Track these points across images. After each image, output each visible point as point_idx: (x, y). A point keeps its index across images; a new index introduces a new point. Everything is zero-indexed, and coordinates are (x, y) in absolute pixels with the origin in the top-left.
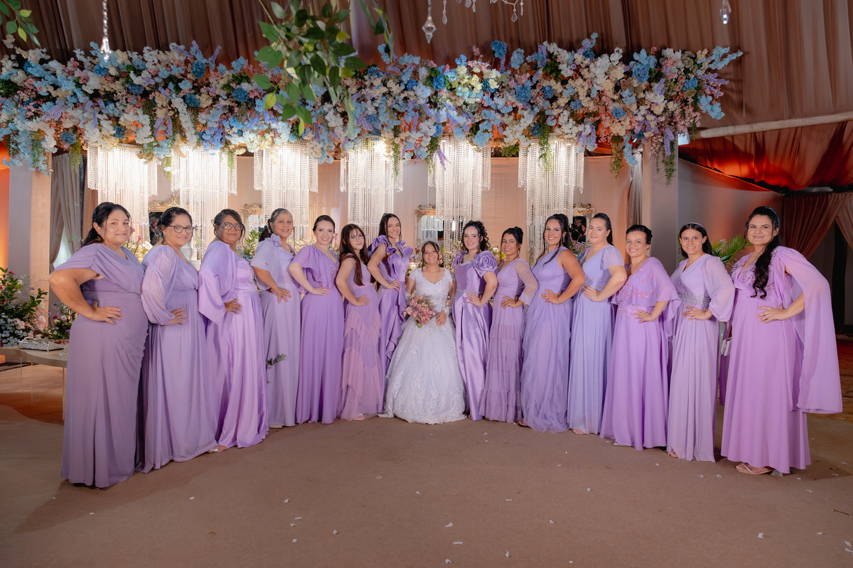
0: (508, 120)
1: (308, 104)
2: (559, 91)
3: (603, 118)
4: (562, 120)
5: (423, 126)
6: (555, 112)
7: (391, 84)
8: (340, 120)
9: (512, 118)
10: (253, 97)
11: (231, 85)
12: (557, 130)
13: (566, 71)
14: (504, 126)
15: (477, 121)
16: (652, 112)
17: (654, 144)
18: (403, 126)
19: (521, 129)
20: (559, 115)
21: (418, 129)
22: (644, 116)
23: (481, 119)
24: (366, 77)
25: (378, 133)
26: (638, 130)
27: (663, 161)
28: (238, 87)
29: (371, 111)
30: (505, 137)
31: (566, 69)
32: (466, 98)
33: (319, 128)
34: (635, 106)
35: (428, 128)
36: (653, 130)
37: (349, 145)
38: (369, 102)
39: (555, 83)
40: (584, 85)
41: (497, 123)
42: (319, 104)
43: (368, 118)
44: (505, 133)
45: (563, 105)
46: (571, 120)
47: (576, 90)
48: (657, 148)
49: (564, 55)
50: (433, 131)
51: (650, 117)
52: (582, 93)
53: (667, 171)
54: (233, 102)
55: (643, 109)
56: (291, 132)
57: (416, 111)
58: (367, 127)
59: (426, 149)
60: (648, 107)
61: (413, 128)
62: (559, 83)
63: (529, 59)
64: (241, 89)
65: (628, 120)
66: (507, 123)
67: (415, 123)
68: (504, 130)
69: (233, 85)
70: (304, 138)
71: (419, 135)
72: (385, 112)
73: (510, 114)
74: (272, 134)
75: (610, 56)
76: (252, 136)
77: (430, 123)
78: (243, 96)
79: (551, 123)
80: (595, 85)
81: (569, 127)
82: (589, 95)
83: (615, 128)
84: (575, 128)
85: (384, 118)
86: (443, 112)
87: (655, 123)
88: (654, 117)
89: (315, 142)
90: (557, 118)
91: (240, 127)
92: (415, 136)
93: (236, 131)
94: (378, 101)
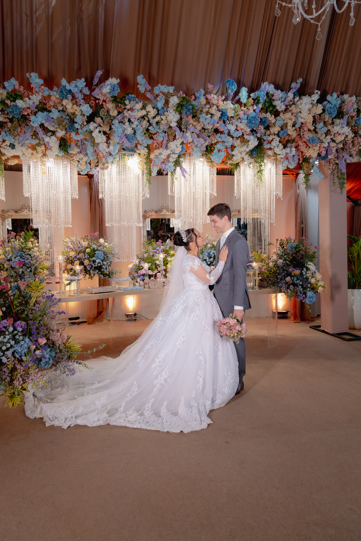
0: (237, 143)
1: (76, 123)
2: (273, 121)
3: (301, 144)
4: (274, 144)
5: (172, 145)
6: (270, 138)
7: (149, 108)
8: (104, 138)
9: (239, 141)
10: (26, 114)
11: (6, 101)
12: (270, 153)
13: (280, 106)
14: (233, 147)
15: (213, 142)
16: (334, 141)
17: (331, 165)
18: (155, 145)
19: (248, 150)
20: (273, 140)
21: (167, 147)
22: (329, 143)
23: (216, 141)
24: (127, 102)
25: (132, 150)
26: (323, 153)
27: (337, 177)
28: (13, 103)
29: (129, 131)
30: (233, 155)
31: (280, 105)
32: (206, 123)
33: (84, 144)
34: (324, 135)
35: (175, 146)
36: (334, 154)
37: (110, 159)
38: (127, 123)
39: (270, 115)
40: (291, 117)
41: (229, 145)
42: (85, 123)
43: (127, 136)
44: (233, 153)
45: (276, 132)
46: (280, 144)
47: (285, 122)
48: (334, 168)
49: (278, 94)
50: (178, 150)
51: (333, 144)
52: (290, 124)
53: (340, 183)
54: (5, 118)
55: (329, 137)
56: (60, 146)
57: (165, 132)
58: (127, 144)
59: (173, 164)
60: (332, 136)
61: (164, 146)
62: (273, 116)
63: (252, 95)
64: (16, 106)
65: (318, 145)
66: (236, 145)
67: (165, 142)
68: (232, 151)
69: (8, 102)
70: (69, 152)
71: (168, 152)
72: (142, 132)
73: (237, 138)
74: (43, 148)
75: (311, 97)
76: (24, 149)
77: (178, 142)
78: (18, 111)
79: (266, 146)
80: (300, 118)
81: (279, 150)
82: (294, 126)
83: (309, 151)
84: (284, 150)
85: (140, 137)
86: (188, 134)
87: (335, 148)
88: (336, 144)
89: (81, 156)
90: (270, 142)
91: (12, 141)
92: (165, 153)
93: (9, 144)
94: (136, 123)
